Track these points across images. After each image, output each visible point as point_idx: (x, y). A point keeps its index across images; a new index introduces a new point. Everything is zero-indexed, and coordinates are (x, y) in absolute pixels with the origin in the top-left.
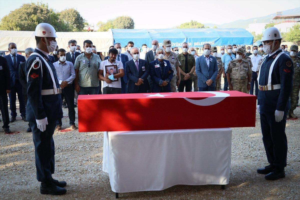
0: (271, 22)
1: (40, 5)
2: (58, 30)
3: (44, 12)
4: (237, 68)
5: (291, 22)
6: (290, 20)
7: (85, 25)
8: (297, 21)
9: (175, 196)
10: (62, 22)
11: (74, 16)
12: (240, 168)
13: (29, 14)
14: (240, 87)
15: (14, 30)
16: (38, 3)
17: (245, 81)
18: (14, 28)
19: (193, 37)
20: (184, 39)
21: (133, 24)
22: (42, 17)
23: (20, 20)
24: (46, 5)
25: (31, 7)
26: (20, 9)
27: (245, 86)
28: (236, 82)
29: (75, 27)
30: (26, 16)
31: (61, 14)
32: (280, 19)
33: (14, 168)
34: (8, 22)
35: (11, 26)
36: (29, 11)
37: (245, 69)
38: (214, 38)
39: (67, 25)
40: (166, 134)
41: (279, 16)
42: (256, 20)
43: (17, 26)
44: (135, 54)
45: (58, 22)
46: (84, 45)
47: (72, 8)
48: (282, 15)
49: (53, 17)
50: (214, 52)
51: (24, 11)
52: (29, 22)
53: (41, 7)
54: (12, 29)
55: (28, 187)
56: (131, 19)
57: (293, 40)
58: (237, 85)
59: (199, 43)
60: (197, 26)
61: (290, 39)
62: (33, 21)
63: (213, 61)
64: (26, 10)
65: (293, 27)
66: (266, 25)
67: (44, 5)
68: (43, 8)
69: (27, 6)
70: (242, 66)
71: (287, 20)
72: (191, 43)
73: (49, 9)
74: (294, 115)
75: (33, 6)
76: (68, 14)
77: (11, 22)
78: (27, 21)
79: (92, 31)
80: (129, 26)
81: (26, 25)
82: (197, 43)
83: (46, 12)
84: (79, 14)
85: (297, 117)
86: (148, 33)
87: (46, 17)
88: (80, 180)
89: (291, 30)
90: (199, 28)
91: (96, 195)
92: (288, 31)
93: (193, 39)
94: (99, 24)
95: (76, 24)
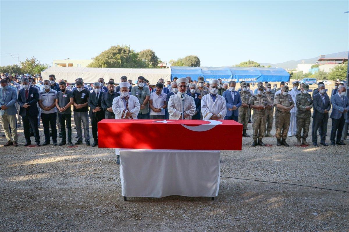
0: (317, 63)
1: (124, 47)
2: (137, 66)
3: (126, 52)
4: (257, 102)
5: (333, 63)
6: (332, 62)
7: (159, 63)
8: (338, 63)
9: (171, 203)
10: (140, 60)
11: (150, 56)
12: (236, 184)
13: (114, 54)
14: (260, 118)
15: (103, 66)
16: (122, 45)
17: (264, 113)
18: (103, 65)
19: (238, 74)
20: (231, 75)
21: (200, 62)
22: (125, 56)
23: (107, 58)
24: (128, 47)
25: (117, 48)
26: (108, 50)
27: (264, 117)
28: (257, 113)
29: (151, 64)
30: (112, 55)
31: (140, 54)
32: (324, 61)
33: (62, 173)
34: (98, 60)
35: (100, 64)
36: (114, 52)
37: (264, 102)
38: (256, 76)
39: (144, 62)
40: (165, 152)
41: (323, 58)
42: (304, 61)
43: (105, 63)
44: (174, 88)
45: (137, 60)
46: (138, 80)
47: (149, 49)
48: (325, 58)
49: (133, 56)
50: (244, 87)
51: (111, 52)
52: (115, 60)
53: (124, 48)
54: (101, 66)
55: (66, 187)
56: (197, 58)
57: (334, 78)
58: (258, 115)
59: (243, 79)
60: (253, 65)
61: (332, 78)
62: (117, 59)
63: (237, 94)
64: (113, 51)
65: (334, 68)
66: (312, 66)
67: (127, 47)
68: (126, 49)
69: (113, 48)
70: (262, 100)
71: (329, 62)
72: (236, 79)
73: (130, 50)
74: (307, 142)
75: (119, 48)
76: (146, 54)
77: (100, 60)
78: (113, 60)
79: (165, 67)
80: (196, 63)
81: (112, 63)
82: (241, 79)
83: (128, 52)
84: (154, 54)
85: (309, 144)
86: (200, 70)
87: (127, 56)
88: (105, 185)
89: (333, 70)
90: (256, 66)
91: (111, 196)
92: (331, 71)
93: (238, 76)
94: (170, 61)
95: (152, 61)
